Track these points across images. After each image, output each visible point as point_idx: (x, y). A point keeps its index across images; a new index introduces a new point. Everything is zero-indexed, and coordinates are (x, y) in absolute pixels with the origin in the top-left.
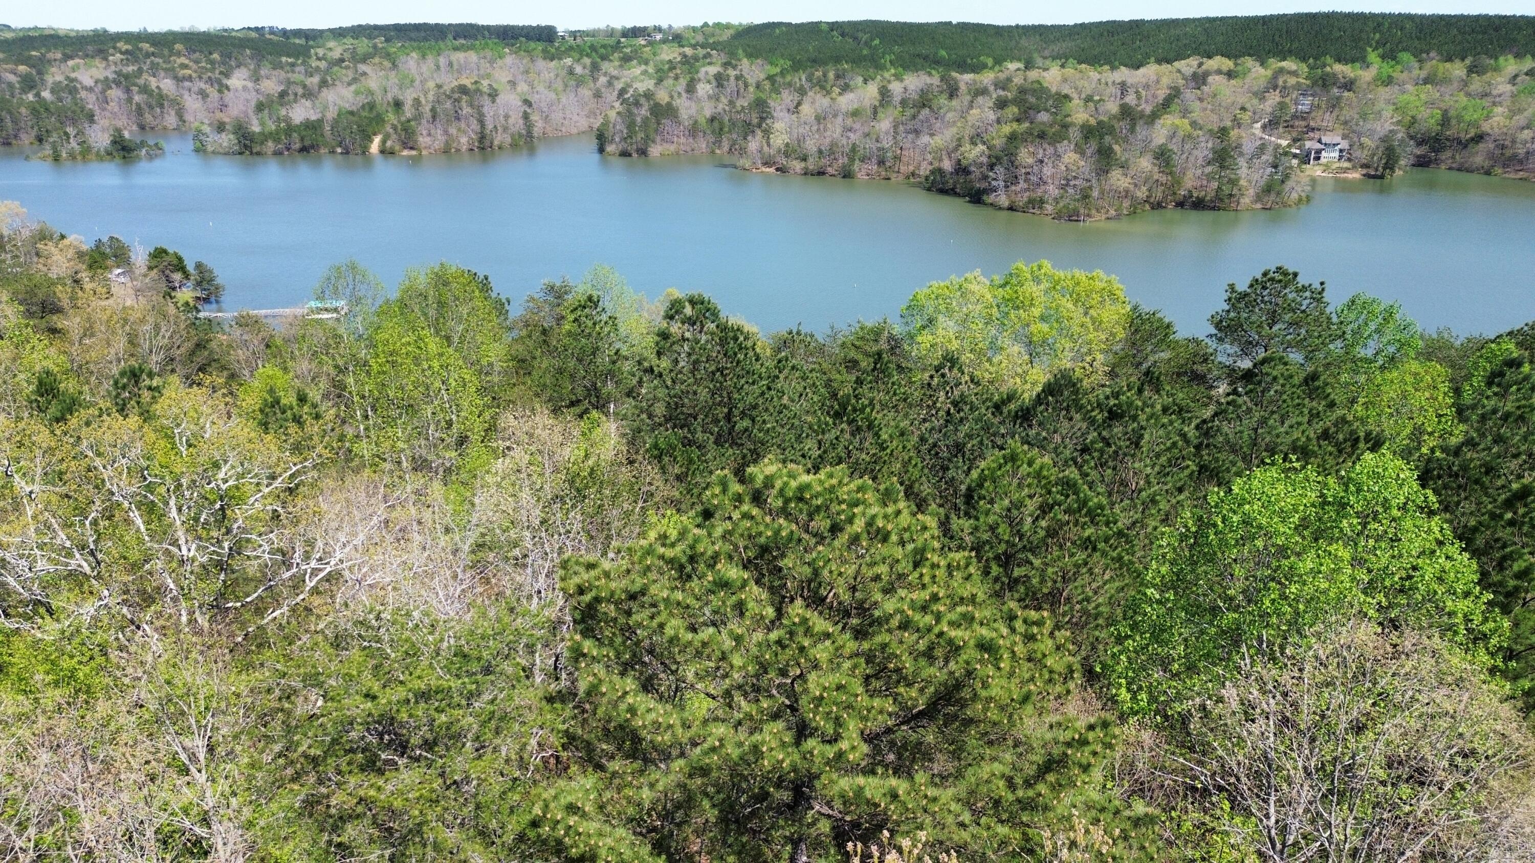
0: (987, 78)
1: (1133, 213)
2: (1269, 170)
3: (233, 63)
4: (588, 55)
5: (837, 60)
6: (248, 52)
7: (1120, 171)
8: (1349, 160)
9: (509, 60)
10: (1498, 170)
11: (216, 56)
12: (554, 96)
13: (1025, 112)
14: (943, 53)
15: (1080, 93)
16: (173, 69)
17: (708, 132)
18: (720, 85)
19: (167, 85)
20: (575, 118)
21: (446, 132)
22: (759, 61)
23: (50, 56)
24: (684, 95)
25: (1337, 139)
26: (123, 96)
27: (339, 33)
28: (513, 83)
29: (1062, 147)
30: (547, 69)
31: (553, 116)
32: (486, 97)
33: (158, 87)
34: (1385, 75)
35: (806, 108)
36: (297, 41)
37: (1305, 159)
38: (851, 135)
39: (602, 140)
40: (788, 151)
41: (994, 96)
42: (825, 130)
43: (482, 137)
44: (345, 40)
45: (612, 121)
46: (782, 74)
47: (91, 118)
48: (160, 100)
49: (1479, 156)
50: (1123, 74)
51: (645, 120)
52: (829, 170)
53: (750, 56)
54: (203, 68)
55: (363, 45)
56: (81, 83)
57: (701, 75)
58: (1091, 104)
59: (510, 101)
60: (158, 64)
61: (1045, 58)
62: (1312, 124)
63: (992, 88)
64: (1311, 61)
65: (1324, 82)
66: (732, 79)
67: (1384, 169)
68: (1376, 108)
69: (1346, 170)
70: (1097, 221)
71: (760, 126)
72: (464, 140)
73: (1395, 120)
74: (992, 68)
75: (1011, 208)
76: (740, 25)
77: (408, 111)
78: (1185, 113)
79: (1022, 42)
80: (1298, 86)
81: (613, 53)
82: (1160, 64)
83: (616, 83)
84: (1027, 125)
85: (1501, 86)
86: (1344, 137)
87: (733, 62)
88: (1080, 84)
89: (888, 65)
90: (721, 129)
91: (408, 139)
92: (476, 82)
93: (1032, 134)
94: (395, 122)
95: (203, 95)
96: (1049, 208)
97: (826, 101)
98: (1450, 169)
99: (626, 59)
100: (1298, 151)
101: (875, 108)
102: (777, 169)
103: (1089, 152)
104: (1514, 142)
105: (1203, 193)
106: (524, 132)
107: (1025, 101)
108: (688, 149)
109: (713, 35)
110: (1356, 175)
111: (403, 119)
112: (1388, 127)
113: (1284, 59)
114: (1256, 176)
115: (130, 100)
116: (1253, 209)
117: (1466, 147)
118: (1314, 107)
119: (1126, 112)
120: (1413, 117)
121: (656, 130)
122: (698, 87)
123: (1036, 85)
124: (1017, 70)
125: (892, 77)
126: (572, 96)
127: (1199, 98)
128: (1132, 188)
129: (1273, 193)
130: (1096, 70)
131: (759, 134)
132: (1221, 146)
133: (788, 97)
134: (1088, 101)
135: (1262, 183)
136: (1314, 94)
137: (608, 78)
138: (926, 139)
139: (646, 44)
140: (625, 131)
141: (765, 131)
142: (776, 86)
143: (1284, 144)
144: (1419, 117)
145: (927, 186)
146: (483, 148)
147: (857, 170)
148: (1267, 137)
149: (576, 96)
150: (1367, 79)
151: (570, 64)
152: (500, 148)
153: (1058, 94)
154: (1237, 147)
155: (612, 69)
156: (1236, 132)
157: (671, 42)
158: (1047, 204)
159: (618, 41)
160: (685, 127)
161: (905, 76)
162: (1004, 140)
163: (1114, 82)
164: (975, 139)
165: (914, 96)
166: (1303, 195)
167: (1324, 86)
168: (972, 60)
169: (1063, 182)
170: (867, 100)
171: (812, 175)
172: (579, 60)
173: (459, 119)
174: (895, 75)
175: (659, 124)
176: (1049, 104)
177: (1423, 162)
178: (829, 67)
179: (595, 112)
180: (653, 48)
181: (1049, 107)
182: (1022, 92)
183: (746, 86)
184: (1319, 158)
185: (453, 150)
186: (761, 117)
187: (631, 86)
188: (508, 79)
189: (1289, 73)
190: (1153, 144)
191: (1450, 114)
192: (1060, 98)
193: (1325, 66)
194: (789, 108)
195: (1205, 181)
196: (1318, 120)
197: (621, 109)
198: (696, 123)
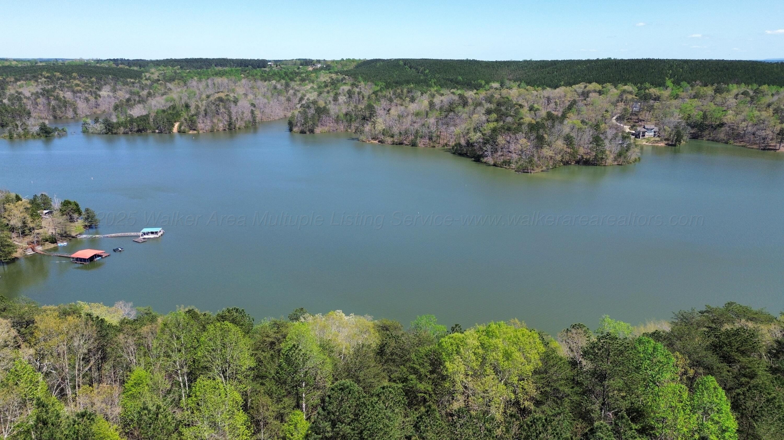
0: (483, 94)
1: (554, 167)
2: (621, 143)
3: (103, 83)
4: (283, 78)
5: (408, 82)
6: (110, 76)
7: (548, 147)
8: (659, 136)
9: (243, 81)
10: (732, 142)
11: (94, 79)
12: (266, 101)
13: (500, 117)
14: (460, 78)
15: (527, 102)
16: (72, 87)
17: (345, 121)
18: (350, 97)
19: (68, 95)
20: (277, 111)
21: (212, 121)
22: (370, 83)
23: (8, 79)
24: (332, 102)
25: (653, 126)
26: (46, 102)
27: (157, 63)
28: (246, 95)
29: (519, 135)
30: (263, 86)
31: (266, 111)
32: (232, 103)
33: (64, 97)
34: (675, 94)
35: (393, 111)
36: (135, 68)
37: (637, 136)
38: (415, 125)
39: (291, 125)
40: (384, 133)
41: (486, 107)
42: (403, 123)
43: (230, 124)
44: (160, 68)
45: (296, 115)
46: (381, 90)
47: (29, 114)
48: (65, 104)
49: (721, 134)
50: (548, 92)
51: (313, 116)
52: (405, 142)
53: (365, 80)
54: (87, 86)
55: (169, 71)
56: (24, 95)
57: (340, 91)
58: (533, 112)
59: (244, 104)
60: (64, 84)
61: (510, 80)
62: (640, 118)
63: (484, 102)
64: (639, 85)
65: (645, 98)
66: (356, 93)
67: (676, 141)
68: (671, 111)
69: (657, 142)
70: (537, 173)
71: (370, 118)
72: (221, 125)
73: (680, 116)
74: (483, 87)
75: (495, 165)
76: (360, 60)
77: (193, 111)
78: (579, 113)
79: (499, 70)
80: (632, 100)
81: (296, 76)
82: (566, 86)
83: (298, 93)
84: (501, 123)
85: (732, 101)
86: (656, 125)
87: (357, 83)
88: (527, 97)
89: (433, 84)
90: (351, 120)
91: (192, 125)
92: (227, 95)
93: (504, 128)
94: (186, 117)
95: (87, 100)
96: (513, 166)
97: (402, 108)
98: (708, 140)
99: (303, 80)
100: (634, 132)
101: (427, 112)
102: (379, 142)
103: (532, 138)
104: (738, 127)
105: (589, 157)
106: (251, 120)
107: (501, 110)
108: (335, 129)
109: (346, 65)
110: (662, 144)
111: (190, 114)
112: (677, 120)
113: (626, 85)
114: (614, 149)
115: (49, 104)
116: (613, 165)
117: (715, 129)
118: (641, 110)
119: (550, 116)
120: (689, 115)
121: (318, 120)
122: (339, 98)
123: (506, 99)
124: (496, 89)
125: (435, 93)
126: (275, 100)
127: (586, 105)
128: (554, 155)
129: (622, 157)
130: (535, 90)
131: (370, 123)
132: (596, 133)
133: (384, 103)
134: (531, 109)
135: (617, 152)
136: (641, 103)
137: (294, 91)
138: (452, 128)
139: (313, 70)
140: (303, 121)
141: (373, 122)
142: (378, 97)
143: (627, 129)
144: (692, 114)
145: (453, 151)
146: (231, 129)
147: (419, 142)
148: (619, 124)
149: (278, 100)
150: (667, 96)
151: (274, 83)
152: (239, 129)
153: (516, 104)
154: (604, 133)
155: (296, 86)
156: (603, 125)
157: (325, 70)
158: (512, 163)
159: (299, 68)
160: (332, 118)
161: (442, 92)
162: (490, 131)
163: (544, 97)
164: (476, 130)
165: (446, 106)
166: (637, 158)
167: (645, 99)
168: (474, 81)
169: (520, 152)
170: (423, 107)
171: (396, 144)
172: (279, 81)
173: (218, 114)
174: (436, 91)
175: (319, 117)
176: (512, 112)
177: (694, 137)
178: (404, 86)
179: (287, 109)
180: (316, 73)
181: (512, 114)
182: (499, 104)
183: (363, 97)
184: (644, 136)
185: (215, 130)
186: (371, 114)
187: (305, 96)
188: (244, 92)
189: (628, 92)
190: (563, 133)
191: (707, 113)
192: (518, 106)
193: (646, 88)
194: (384, 109)
195: (589, 151)
196: (643, 116)
197: (300, 110)
198: (338, 116)
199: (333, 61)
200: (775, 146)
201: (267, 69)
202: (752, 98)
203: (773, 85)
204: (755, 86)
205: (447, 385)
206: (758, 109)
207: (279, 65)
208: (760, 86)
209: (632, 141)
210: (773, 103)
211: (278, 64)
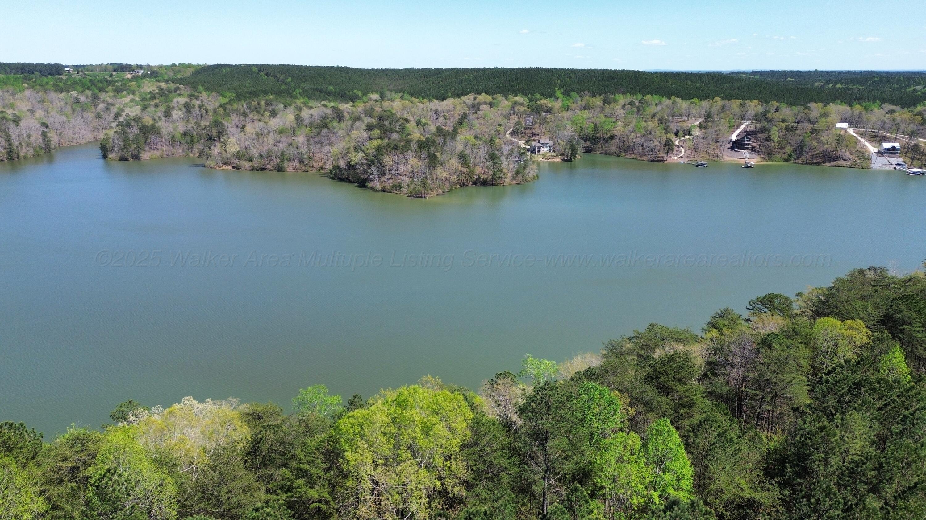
0: (360, 107)
1: (451, 190)
2: (517, 160)
4: (89, 88)
5: (266, 93)
7: (441, 167)
8: (554, 151)
9: (27, 93)
10: (623, 154)
12: (65, 119)
13: (384, 133)
14: (331, 88)
15: (413, 116)
17: (183, 142)
18: (188, 112)
20: (83, 132)
22: (214, 94)
24: (163, 118)
25: (547, 141)
28: (32, 111)
29: (409, 154)
30: (59, 99)
31: (65, 132)
32: (11, 123)
34: (566, 105)
35: (249, 128)
37: (533, 151)
38: (280, 145)
39: (105, 151)
40: (239, 155)
41: (366, 122)
42: (263, 142)
43: (10, 152)
45: (112, 137)
46: (230, 102)
49: (613, 147)
50: (436, 104)
51: (136, 137)
52: (268, 166)
53: (207, 89)
57: (174, 104)
58: (420, 127)
59: (30, 124)
61: (391, 91)
62: (534, 132)
63: (363, 116)
64: (529, 96)
66: (197, 107)
67: (571, 156)
68: (563, 123)
69: (553, 157)
70: (432, 197)
71: (219, 137)
73: (573, 129)
74: (361, 98)
75: (383, 190)
76: (198, 65)
78: (471, 127)
79: (377, 79)
80: (525, 112)
81: (108, 86)
82: (454, 98)
83: (112, 108)
84: (386, 141)
85: (620, 112)
86: (551, 139)
87: (196, 94)
88: (413, 110)
89: (298, 96)
90: (192, 141)
92: (2, 112)
93: (390, 147)
96: (405, 190)
97: (261, 124)
98: (601, 153)
99: (118, 91)
100: (529, 147)
101: (294, 128)
102: (233, 167)
103: (423, 157)
104: (628, 139)
105: (486, 176)
106: (43, 145)
107: (384, 125)
108: (170, 154)
109: (180, 72)
110: (558, 160)
112: (570, 133)
113: (516, 96)
114: (511, 167)
116: (511, 184)
117: (607, 142)
118: (534, 123)
119: (440, 131)
120: (581, 127)
121: (145, 142)
122: (173, 113)
123: (388, 113)
124: (376, 101)
125: (302, 105)
126: (79, 118)
127: (477, 118)
128: (449, 176)
129: (520, 175)
130: (421, 102)
131: (219, 145)
132: (491, 150)
133: (235, 118)
134: (419, 124)
135: (515, 169)
136: (533, 115)
137: (106, 105)
138: (328, 148)
139: (132, 78)
140: (122, 144)
141: (222, 142)
142: (227, 111)
143: (522, 144)
144: (584, 127)
145: (331, 176)
146: (12, 159)
147: (286, 166)
148: (513, 139)
149: (82, 118)
150: (558, 107)
151: (76, 95)
152: (25, 158)
153: (401, 118)
154: (500, 149)
155: (108, 98)
156: (498, 140)
157: (150, 77)
158: (403, 187)
159: (111, 76)
160: (166, 140)
161: (310, 105)
162: (374, 150)
163: (431, 110)
164: (357, 149)
165: (318, 121)
166: (535, 175)
167: (538, 111)
168: (349, 92)
169: (411, 174)
170: (287, 123)
171: (257, 170)
172: (82, 92)
174: (303, 103)
175: (146, 138)
176: (398, 127)
177: (588, 151)
178: (260, 98)
179: (98, 129)
180: (137, 81)
181: (397, 129)
182: (381, 118)
183: (207, 112)
184: (539, 151)
186: (219, 132)
187: (123, 111)
188: (28, 108)
189: (520, 104)
190: (457, 150)
191: (598, 125)
192: (403, 121)
193: (537, 100)
194: (237, 126)
195: (486, 170)
196: (537, 130)
197: (117, 129)
198: (173, 137)
199: (161, 67)
200: (663, 157)
201: (64, 77)
202: (638, 108)
203: (656, 95)
204: (640, 96)
205: (349, 483)
206: (644, 119)
207: (82, 71)
208: (644, 96)
209: (529, 157)
210: (657, 113)
211: (80, 69)
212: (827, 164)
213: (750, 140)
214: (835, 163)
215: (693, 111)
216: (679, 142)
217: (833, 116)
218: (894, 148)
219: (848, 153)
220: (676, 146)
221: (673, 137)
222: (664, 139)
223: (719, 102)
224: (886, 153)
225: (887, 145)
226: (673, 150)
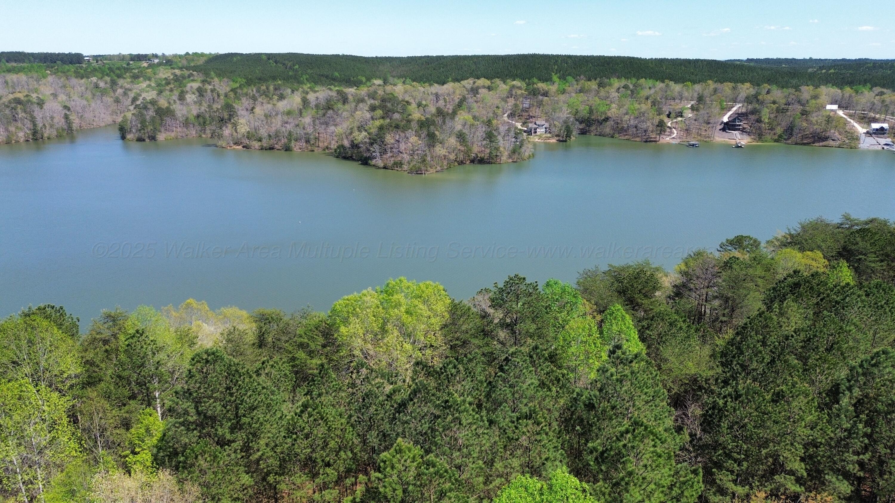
0: (363, 91)
1: (449, 168)
2: (514, 140)
4: (108, 75)
5: (274, 78)
7: (440, 145)
8: (550, 133)
9: (50, 79)
10: (617, 135)
12: (85, 103)
13: (386, 113)
14: (336, 74)
15: (415, 99)
17: (196, 124)
18: (201, 95)
20: (102, 115)
21: (7, 130)
22: (225, 79)
24: (178, 102)
25: (543, 122)
28: (55, 95)
29: (409, 133)
30: (79, 85)
31: (86, 115)
32: (36, 105)
34: (561, 88)
35: (258, 110)
37: (529, 132)
38: (288, 126)
39: (123, 132)
40: (249, 136)
41: (369, 103)
42: (271, 123)
43: (35, 133)
45: (130, 119)
46: (240, 87)
49: (607, 128)
50: (436, 88)
51: (153, 119)
52: (276, 146)
53: (219, 75)
57: (188, 88)
58: (421, 108)
59: (53, 107)
61: (394, 77)
62: (531, 114)
63: (366, 98)
64: (527, 80)
65: (534, 93)
66: (209, 91)
67: (566, 137)
68: (559, 106)
69: (549, 138)
70: (431, 174)
71: (230, 120)
72: (21, 134)
73: (568, 112)
74: (365, 84)
75: (385, 168)
76: (210, 54)
78: (470, 109)
79: (380, 67)
80: (522, 95)
81: (126, 73)
82: (454, 82)
83: (129, 93)
84: (388, 120)
85: (614, 95)
86: (547, 121)
87: (208, 80)
88: (414, 94)
89: (305, 81)
90: (205, 123)
92: (27, 96)
93: (391, 126)
96: (405, 167)
97: (270, 106)
98: (596, 135)
99: (135, 77)
100: (526, 129)
101: (301, 110)
102: (244, 147)
103: (423, 136)
104: (621, 121)
105: (483, 155)
106: (66, 127)
107: (386, 106)
108: (184, 135)
109: (193, 60)
110: (554, 141)
112: (565, 115)
113: (514, 80)
114: (507, 145)
116: (508, 162)
117: (601, 124)
118: (531, 106)
119: (440, 112)
120: (576, 110)
121: (161, 124)
122: (186, 96)
123: (391, 96)
124: (379, 85)
125: (309, 90)
126: (99, 102)
127: (476, 101)
128: (447, 154)
129: (516, 154)
130: (422, 86)
131: (230, 126)
132: (489, 130)
133: (246, 102)
134: (419, 105)
135: (511, 148)
136: (530, 98)
137: (124, 90)
138: (332, 128)
139: (148, 66)
140: (139, 125)
141: (233, 124)
142: (238, 95)
143: (519, 125)
144: (579, 109)
145: (336, 155)
146: (36, 140)
147: (293, 146)
148: (510, 121)
149: (102, 102)
150: (554, 91)
151: (95, 81)
152: (49, 138)
153: (403, 101)
154: (497, 129)
155: (125, 84)
156: (495, 121)
157: (165, 65)
158: (404, 165)
159: (128, 64)
160: (180, 122)
161: (316, 89)
162: (376, 129)
163: (432, 93)
164: (360, 128)
165: (323, 102)
166: (531, 153)
167: (534, 95)
168: (354, 78)
169: (411, 152)
170: (295, 105)
171: (266, 150)
172: (102, 78)
173: (16, 120)
174: (310, 88)
175: (162, 120)
176: (399, 108)
177: (583, 132)
178: (269, 83)
179: (117, 112)
180: (153, 69)
181: (399, 110)
182: (383, 100)
183: (219, 96)
184: (535, 132)
185: (13, 142)
186: (230, 115)
187: (140, 95)
188: (51, 92)
189: (517, 88)
190: (455, 129)
191: (593, 108)
192: (404, 103)
193: (534, 84)
194: (247, 110)
195: (483, 149)
196: (534, 112)
197: (135, 112)
198: (187, 119)
199: (175, 56)
200: (655, 138)
201: (84, 65)
202: (632, 91)
203: (650, 79)
204: (634, 80)
206: (638, 102)
207: (101, 60)
208: (638, 80)
209: (525, 138)
210: (650, 95)
212: (816, 144)
213: (741, 121)
214: (824, 143)
215: (686, 94)
216: (671, 124)
217: (823, 98)
218: (882, 129)
219: (837, 134)
220: (669, 127)
221: (666, 119)
222: (656, 121)
223: (712, 85)
224: (875, 133)
225: (875, 126)
226: (665, 131)
